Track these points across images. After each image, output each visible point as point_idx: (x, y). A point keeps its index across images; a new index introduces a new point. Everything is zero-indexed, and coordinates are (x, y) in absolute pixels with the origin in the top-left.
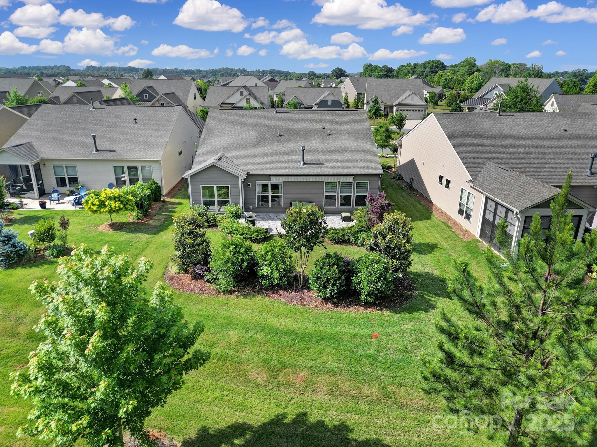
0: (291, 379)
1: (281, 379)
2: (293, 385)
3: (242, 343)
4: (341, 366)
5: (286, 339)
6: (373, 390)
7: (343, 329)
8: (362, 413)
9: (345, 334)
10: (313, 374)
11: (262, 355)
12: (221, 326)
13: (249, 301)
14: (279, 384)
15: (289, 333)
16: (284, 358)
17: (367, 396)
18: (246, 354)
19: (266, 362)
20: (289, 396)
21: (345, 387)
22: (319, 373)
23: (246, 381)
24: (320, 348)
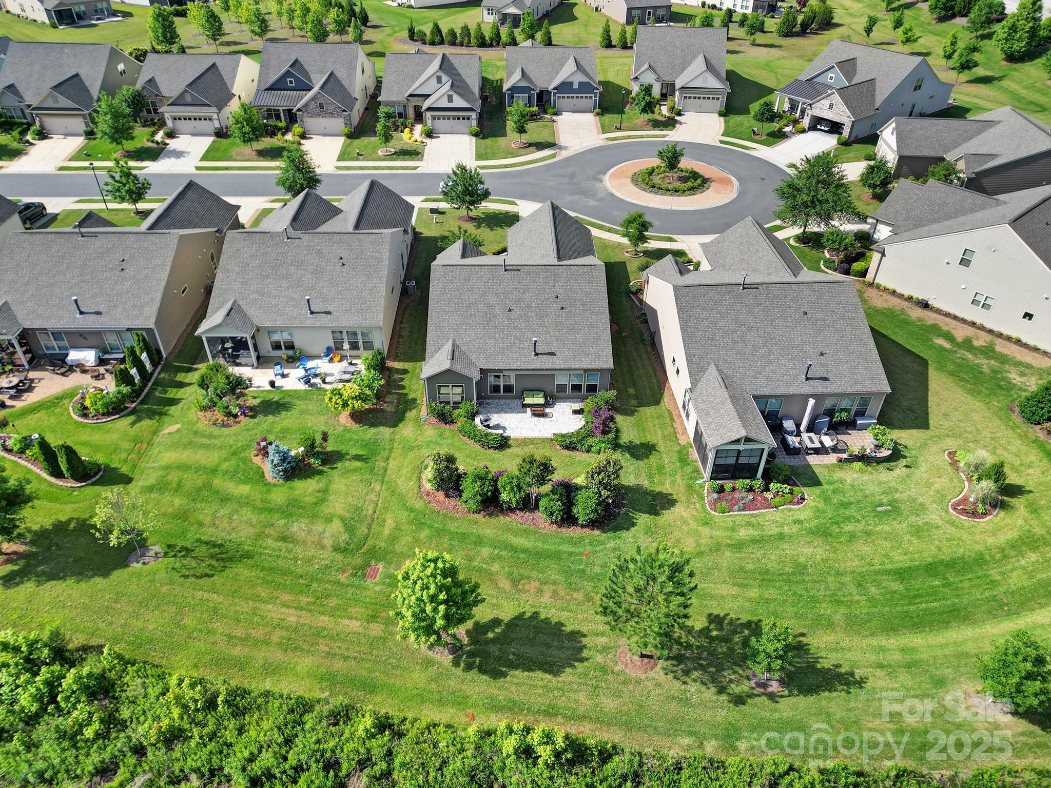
0: (527, 587)
1: (520, 587)
2: (528, 591)
3: (493, 559)
4: (561, 578)
5: (523, 556)
6: (579, 596)
7: (565, 548)
8: (571, 611)
9: (565, 552)
10: (541, 584)
11: (506, 568)
12: (475, 543)
13: (493, 520)
14: (520, 591)
15: (525, 551)
16: (522, 571)
17: (576, 599)
18: (496, 567)
19: (510, 574)
20: (526, 599)
21: (562, 593)
22: (546, 583)
23: (497, 587)
24: (546, 564)
